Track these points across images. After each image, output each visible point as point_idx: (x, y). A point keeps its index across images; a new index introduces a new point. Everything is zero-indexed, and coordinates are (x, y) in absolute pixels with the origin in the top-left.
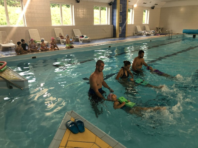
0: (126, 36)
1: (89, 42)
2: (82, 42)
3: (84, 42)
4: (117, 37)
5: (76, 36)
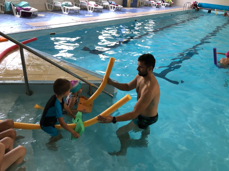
0: (137, 6)
4: (128, 7)
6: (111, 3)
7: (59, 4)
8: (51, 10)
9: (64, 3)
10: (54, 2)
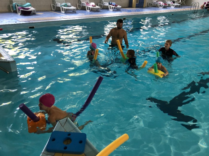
0: (144, 7)
1: (97, 11)
2: (89, 11)
3: (92, 10)
4: (133, 8)
5: (82, 3)
6: (112, 4)
7: (59, 5)
8: (54, 10)
9: (63, 4)
10: (56, 3)
